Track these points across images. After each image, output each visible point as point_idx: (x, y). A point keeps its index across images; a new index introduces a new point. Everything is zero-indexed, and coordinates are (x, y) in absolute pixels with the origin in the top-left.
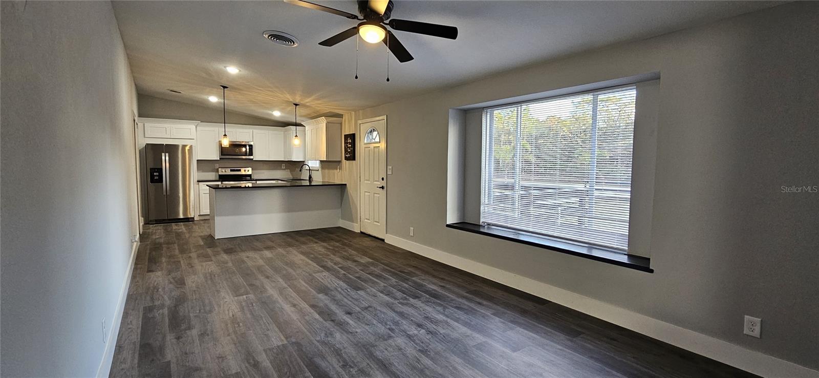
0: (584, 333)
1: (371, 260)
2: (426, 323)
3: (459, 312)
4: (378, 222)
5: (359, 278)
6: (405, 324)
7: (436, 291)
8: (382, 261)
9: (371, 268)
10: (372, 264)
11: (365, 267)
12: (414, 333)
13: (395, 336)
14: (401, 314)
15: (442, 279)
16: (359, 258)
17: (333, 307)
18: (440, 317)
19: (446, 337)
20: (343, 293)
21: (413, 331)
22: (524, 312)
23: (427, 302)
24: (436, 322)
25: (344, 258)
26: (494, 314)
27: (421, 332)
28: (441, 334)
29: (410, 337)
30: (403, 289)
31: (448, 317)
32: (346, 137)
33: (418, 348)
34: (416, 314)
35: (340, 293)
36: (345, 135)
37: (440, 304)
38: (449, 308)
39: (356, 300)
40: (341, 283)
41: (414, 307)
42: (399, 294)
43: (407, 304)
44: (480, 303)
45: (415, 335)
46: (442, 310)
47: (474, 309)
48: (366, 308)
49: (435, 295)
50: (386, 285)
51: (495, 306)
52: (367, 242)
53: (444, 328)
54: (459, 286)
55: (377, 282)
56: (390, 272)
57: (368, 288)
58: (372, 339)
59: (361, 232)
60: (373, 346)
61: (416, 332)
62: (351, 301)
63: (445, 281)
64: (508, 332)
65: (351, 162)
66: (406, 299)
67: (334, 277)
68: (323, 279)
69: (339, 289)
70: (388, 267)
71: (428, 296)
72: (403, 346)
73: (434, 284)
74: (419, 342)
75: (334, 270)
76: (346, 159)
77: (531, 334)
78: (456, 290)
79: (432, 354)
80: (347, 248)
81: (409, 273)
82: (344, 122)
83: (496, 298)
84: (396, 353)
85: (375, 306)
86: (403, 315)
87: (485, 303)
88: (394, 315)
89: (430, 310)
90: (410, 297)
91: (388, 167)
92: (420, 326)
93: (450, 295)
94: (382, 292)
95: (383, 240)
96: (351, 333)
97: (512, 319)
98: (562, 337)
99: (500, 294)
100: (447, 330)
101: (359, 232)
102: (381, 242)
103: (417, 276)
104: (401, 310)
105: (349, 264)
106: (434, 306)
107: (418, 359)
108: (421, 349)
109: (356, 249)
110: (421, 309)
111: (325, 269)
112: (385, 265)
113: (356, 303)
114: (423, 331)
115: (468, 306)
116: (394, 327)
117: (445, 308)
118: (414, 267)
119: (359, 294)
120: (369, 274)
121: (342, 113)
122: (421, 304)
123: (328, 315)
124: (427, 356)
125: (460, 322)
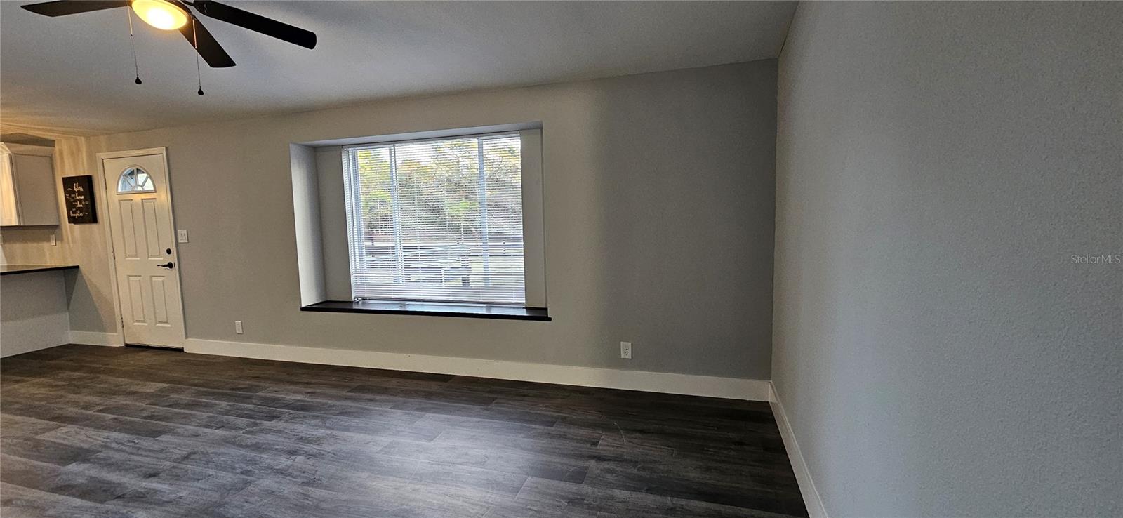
0: (496, 398)
1: (165, 385)
2: (301, 446)
3: (345, 418)
4: (167, 323)
5: (151, 417)
6: (267, 458)
7: (302, 401)
8: (191, 382)
9: (172, 396)
10: (172, 390)
11: (157, 398)
12: (287, 465)
13: (255, 479)
14: (257, 447)
15: (307, 383)
16: (140, 387)
17: (113, 477)
18: (320, 432)
19: (339, 454)
20: (127, 449)
21: (284, 462)
22: (429, 395)
23: (293, 419)
24: (317, 441)
25: (101, 393)
26: (393, 408)
27: (297, 460)
28: (329, 452)
29: (281, 472)
30: (246, 412)
31: (333, 429)
32: (68, 182)
33: (300, 481)
34: (282, 439)
35: (118, 450)
36: (65, 179)
37: (314, 416)
38: (329, 418)
39: (161, 451)
40: (114, 435)
41: (274, 431)
42: (242, 422)
43: (260, 431)
44: (371, 400)
45: (290, 467)
46: (321, 423)
47: (365, 409)
48: (186, 458)
49: (303, 407)
50: (211, 414)
51: (391, 398)
52: (146, 359)
53: (331, 445)
54: (336, 387)
55: (191, 415)
56: (213, 394)
57: (178, 428)
58: (216, 497)
59: (127, 346)
60: (221, 505)
61: (289, 463)
62: (147, 456)
63: (311, 386)
64: (417, 422)
65: (87, 226)
66: (256, 424)
67: (92, 429)
68: (64, 439)
69: (114, 445)
70: (206, 387)
71: (292, 411)
72: (274, 486)
73: (295, 392)
74: (298, 473)
75: (87, 418)
76: (72, 220)
77: (444, 416)
78: (334, 392)
79: (325, 481)
80: (103, 377)
81: (249, 389)
82: (57, 155)
83: (389, 388)
84: (265, 501)
85: (202, 450)
86: (260, 448)
87: (378, 397)
88: (243, 451)
89: (301, 428)
90: (262, 419)
91: (179, 231)
92: (293, 453)
93: (325, 401)
94: (207, 426)
95: (181, 350)
96: (168, 502)
97: (417, 406)
98: (477, 408)
99: (394, 382)
100: (336, 445)
101: (123, 345)
102: (178, 353)
103: (263, 389)
104: (254, 442)
105: (121, 400)
106: (307, 421)
107: (305, 495)
108: (305, 480)
109: (126, 374)
110: (286, 431)
111: (62, 422)
112: (200, 386)
113: (161, 455)
114: (299, 458)
115: (356, 407)
116: (249, 468)
117: (323, 419)
118: (253, 378)
119: (162, 441)
120: (171, 406)
121: (52, 138)
122: (285, 424)
123: (104, 491)
124: (317, 487)
125: (351, 430)
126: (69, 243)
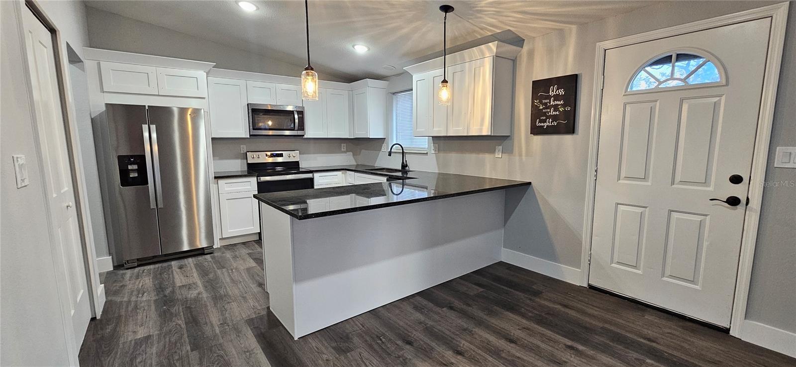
32: (540, 87)
59: (591, 287)
76: (536, 131)
101: (585, 285)
126: (520, 155)
